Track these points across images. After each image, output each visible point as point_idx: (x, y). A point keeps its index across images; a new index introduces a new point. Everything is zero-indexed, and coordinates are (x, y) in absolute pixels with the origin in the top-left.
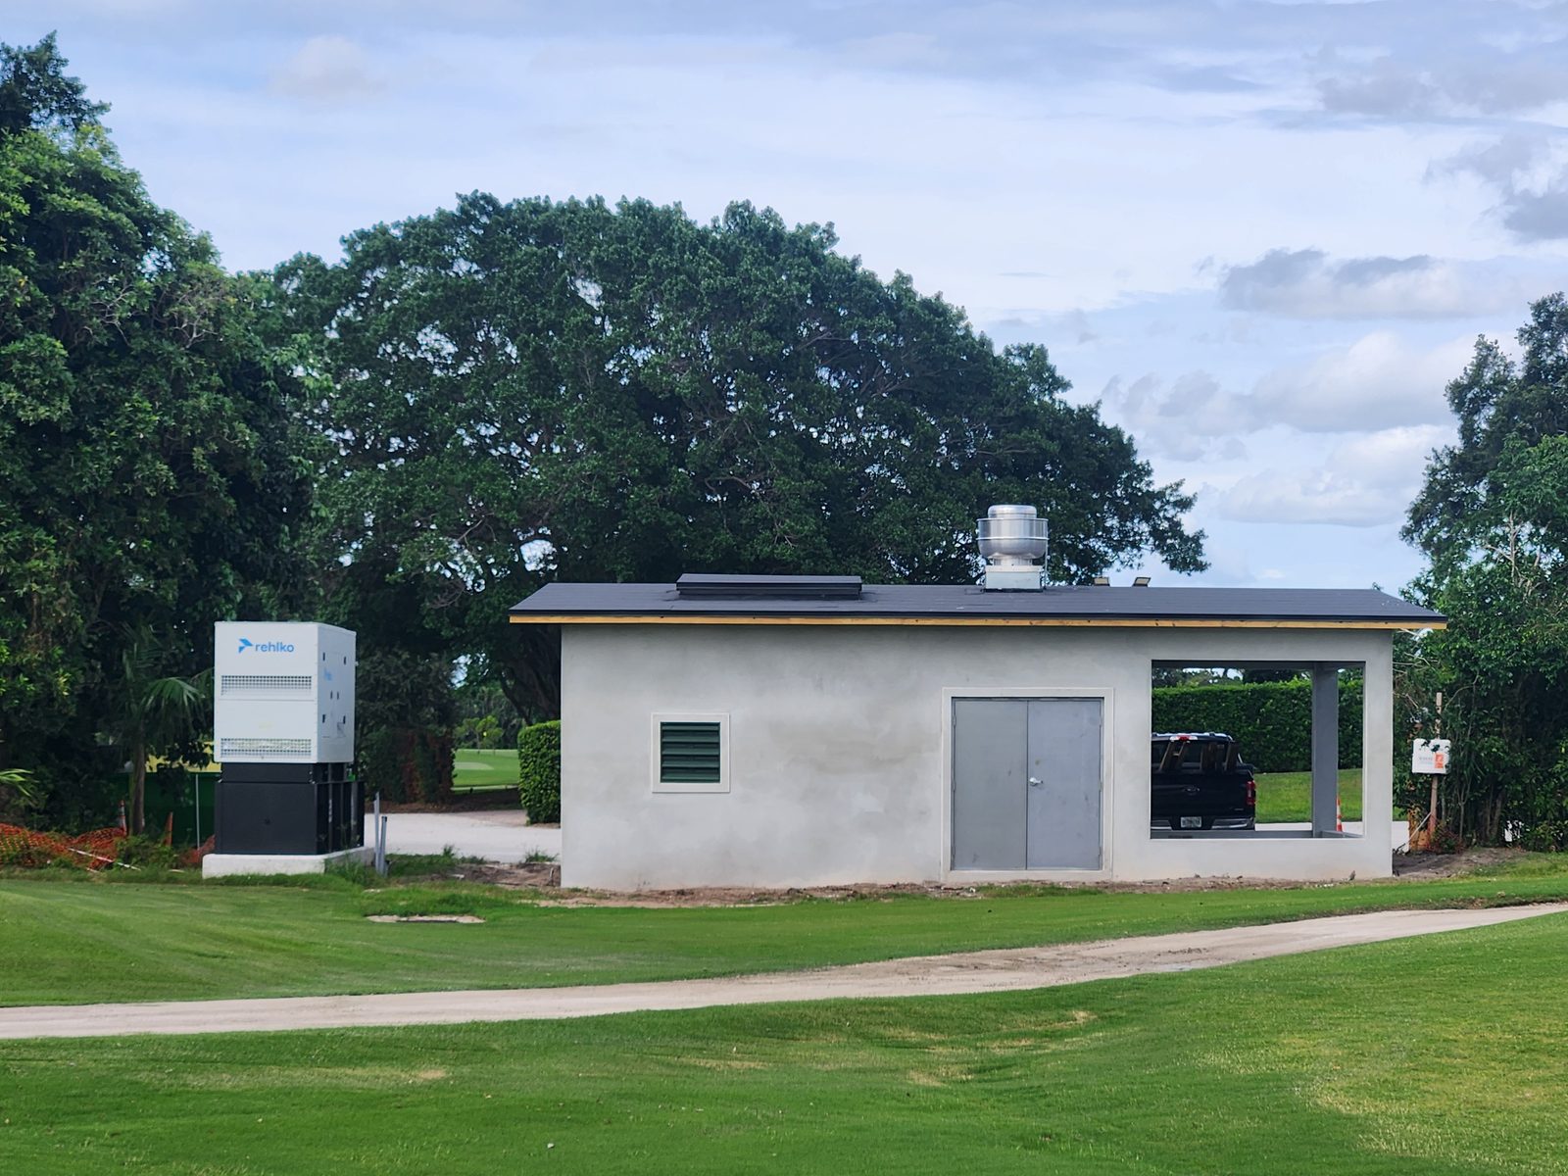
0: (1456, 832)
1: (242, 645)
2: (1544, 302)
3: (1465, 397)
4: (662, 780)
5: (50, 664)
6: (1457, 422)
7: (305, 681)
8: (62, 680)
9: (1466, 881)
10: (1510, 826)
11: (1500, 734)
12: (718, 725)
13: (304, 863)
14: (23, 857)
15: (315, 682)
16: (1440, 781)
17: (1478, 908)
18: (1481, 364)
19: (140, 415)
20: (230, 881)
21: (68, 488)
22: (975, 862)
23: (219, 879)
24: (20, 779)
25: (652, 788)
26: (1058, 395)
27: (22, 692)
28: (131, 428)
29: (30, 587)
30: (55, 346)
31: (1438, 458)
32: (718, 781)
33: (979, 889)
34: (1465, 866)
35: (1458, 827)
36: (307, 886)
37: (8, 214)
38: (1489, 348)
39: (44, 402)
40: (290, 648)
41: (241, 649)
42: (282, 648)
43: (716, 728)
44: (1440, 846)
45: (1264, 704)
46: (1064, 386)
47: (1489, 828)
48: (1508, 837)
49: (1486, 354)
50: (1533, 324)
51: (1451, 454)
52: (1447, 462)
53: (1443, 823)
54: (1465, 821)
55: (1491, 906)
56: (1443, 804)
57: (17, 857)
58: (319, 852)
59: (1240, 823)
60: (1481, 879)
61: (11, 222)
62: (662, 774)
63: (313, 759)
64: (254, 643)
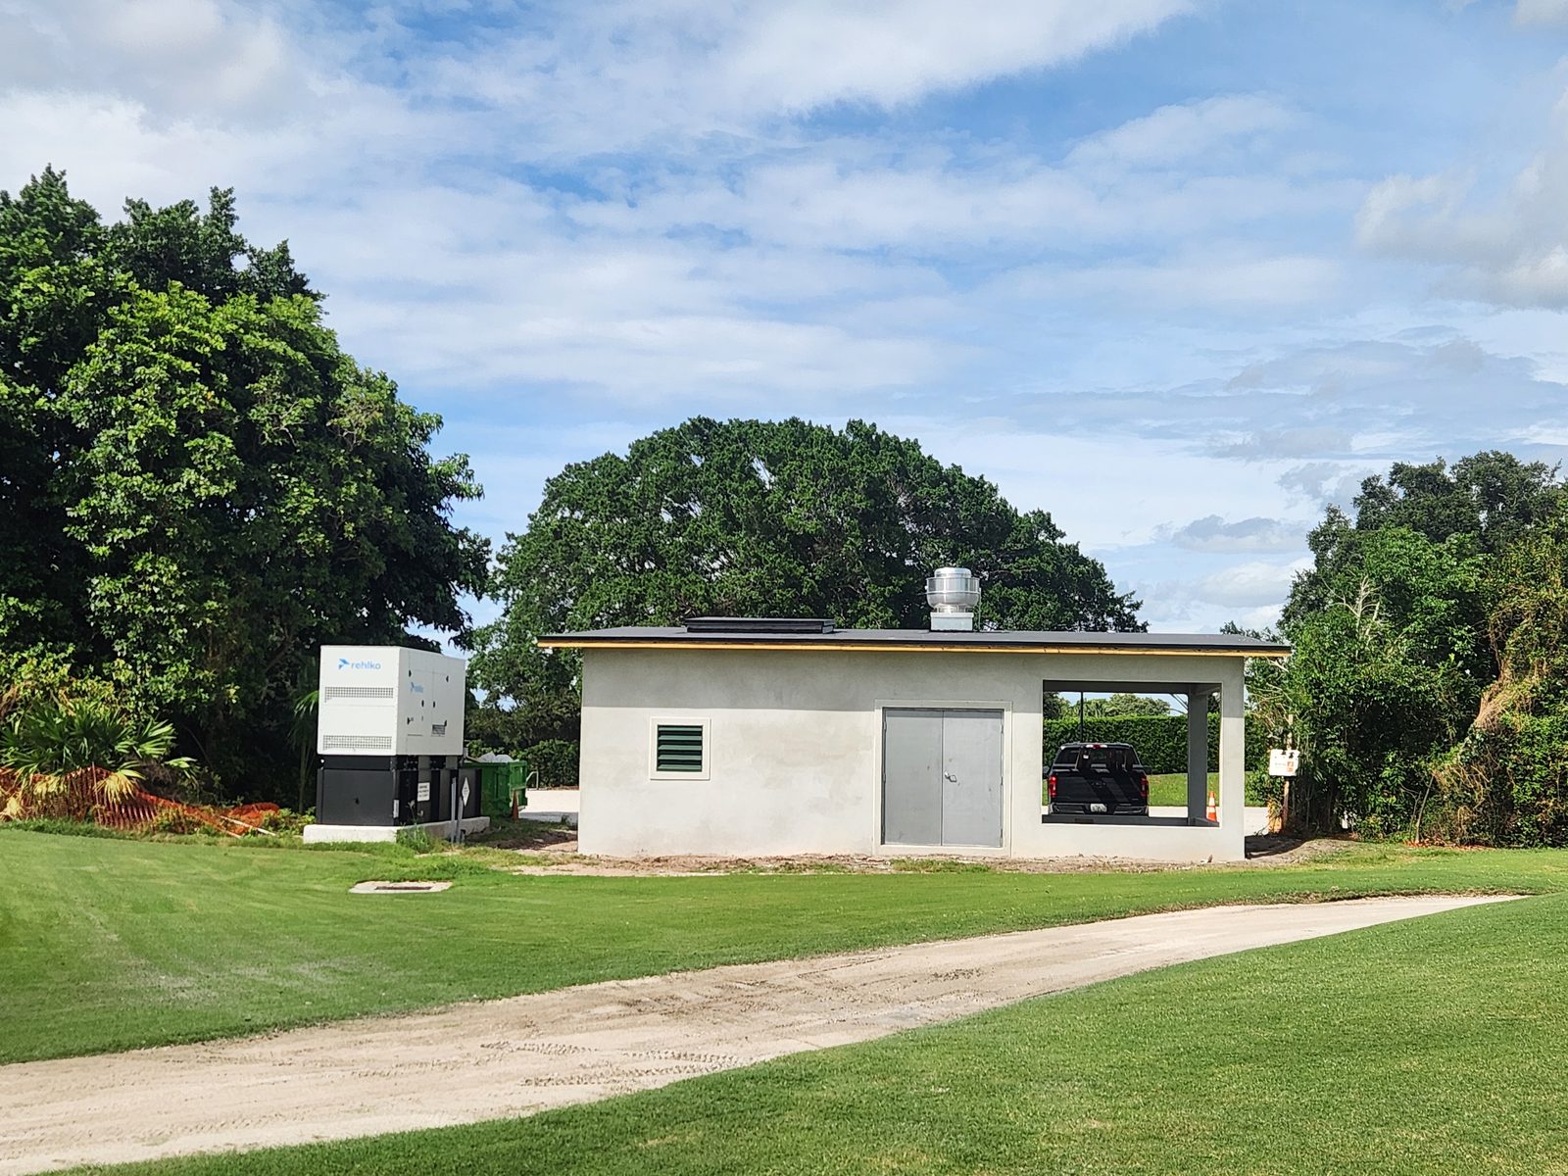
0: (1304, 820)
1: (342, 663)
2: (1369, 480)
3: (1318, 541)
4: (658, 770)
5: (223, 680)
6: (1313, 556)
7: (388, 692)
8: (232, 691)
9: (1305, 868)
10: (1346, 817)
11: (1339, 746)
12: (701, 727)
13: (381, 832)
14: (175, 825)
15: (396, 692)
16: (1290, 783)
17: (1312, 902)
18: (1330, 522)
19: (306, 498)
20: (319, 847)
21: (241, 549)
22: (901, 838)
23: (312, 845)
24: (187, 766)
25: (650, 777)
26: (1059, 541)
27: (199, 700)
28: (297, 507)
29: (205, 622)
30: (224, 441)
31: (1299, 576)
32: (700, 771)
33: (893, 862)
34: (1307, 853)
35: (1305, 817)
36: (368, 852)
37: (207, 349)
38: (1334, 511)
39: (214, 482)
40: (378, 666)
41: (340, 666)
42: (372, 666)
43: (699, 730)
44: (1291, 831)
45: (1180, 728)
46: (1062, 535)
47: (1329, 818)
48: (1345, 825)
49: (1333, 513)
50: (1363, 494)
51: (1308, 575)
52: (1306, 579)
53: (1293, 814)
54: (1311, 811)
55: (1326, 901)
56: (1293, 799)
57: (169, 825)
58: (395, 825)
59: (1136, 809)
60: (1319, 866)
61: (209, 355)
62: (659, 765)
63: (392, 752)
64: (350, 662)
